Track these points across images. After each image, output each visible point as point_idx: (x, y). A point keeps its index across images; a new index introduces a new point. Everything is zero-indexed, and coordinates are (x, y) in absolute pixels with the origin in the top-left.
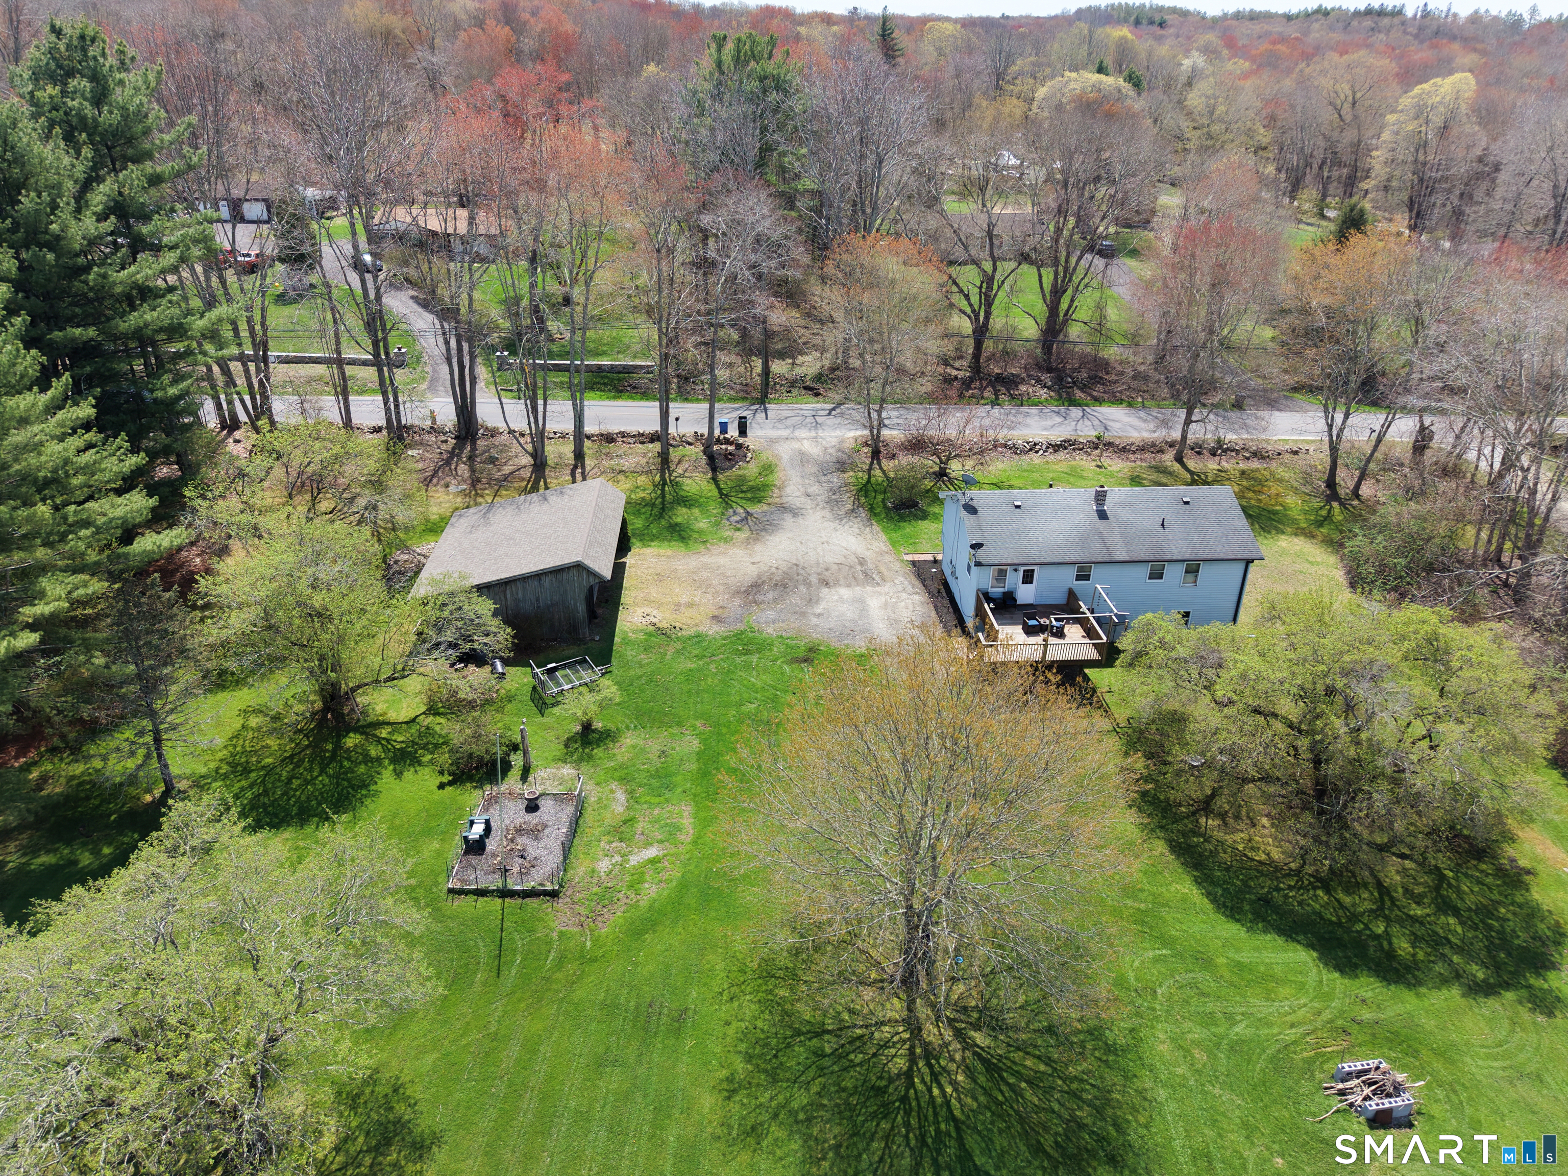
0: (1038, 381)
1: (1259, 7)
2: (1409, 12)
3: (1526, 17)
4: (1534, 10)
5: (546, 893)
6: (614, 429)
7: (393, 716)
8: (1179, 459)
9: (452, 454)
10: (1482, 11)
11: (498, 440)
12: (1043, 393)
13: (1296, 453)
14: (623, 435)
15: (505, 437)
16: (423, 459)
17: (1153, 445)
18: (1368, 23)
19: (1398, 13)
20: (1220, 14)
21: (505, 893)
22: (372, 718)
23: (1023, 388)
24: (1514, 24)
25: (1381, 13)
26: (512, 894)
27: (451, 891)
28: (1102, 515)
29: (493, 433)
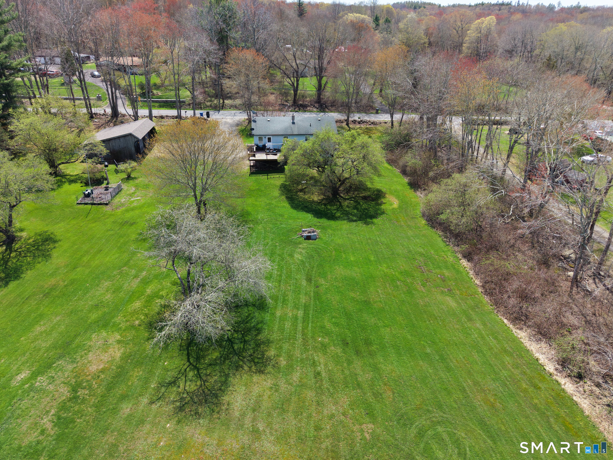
0: (314, 106)
1: (461, 3)
2: (513, 4)
3: (556, 6)
4: (559, 4)
5: (104, 204)
6: (164, 115)
7: (71, 174)
8: (347, 124)
9: (109, 121)
10: (540, 4)
11: (126, 118)
12: (315, 110)
13: (386, 123)
14: (167, 116)
15: (128, 117)
16: (99, 122)
17: (340, 121)
18: (497, 8)
19: (509, 4)
20: (447, 5)
21: (93, 204)
22: (65, 174)
23: (309, 108)
24: (551, 8)
25: (503, 4)
26: (95, 204)
27: (78, 203)
28: (293, 123)
29: (124, 116)
